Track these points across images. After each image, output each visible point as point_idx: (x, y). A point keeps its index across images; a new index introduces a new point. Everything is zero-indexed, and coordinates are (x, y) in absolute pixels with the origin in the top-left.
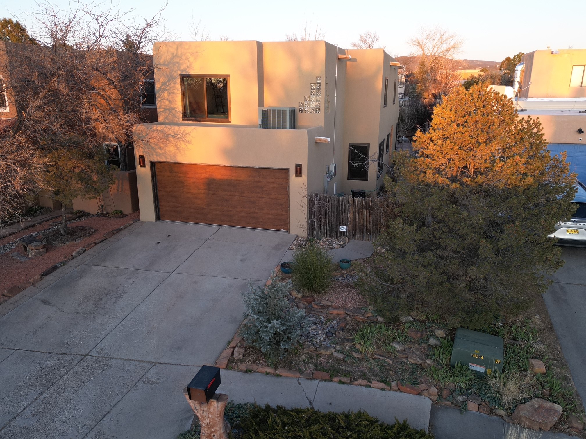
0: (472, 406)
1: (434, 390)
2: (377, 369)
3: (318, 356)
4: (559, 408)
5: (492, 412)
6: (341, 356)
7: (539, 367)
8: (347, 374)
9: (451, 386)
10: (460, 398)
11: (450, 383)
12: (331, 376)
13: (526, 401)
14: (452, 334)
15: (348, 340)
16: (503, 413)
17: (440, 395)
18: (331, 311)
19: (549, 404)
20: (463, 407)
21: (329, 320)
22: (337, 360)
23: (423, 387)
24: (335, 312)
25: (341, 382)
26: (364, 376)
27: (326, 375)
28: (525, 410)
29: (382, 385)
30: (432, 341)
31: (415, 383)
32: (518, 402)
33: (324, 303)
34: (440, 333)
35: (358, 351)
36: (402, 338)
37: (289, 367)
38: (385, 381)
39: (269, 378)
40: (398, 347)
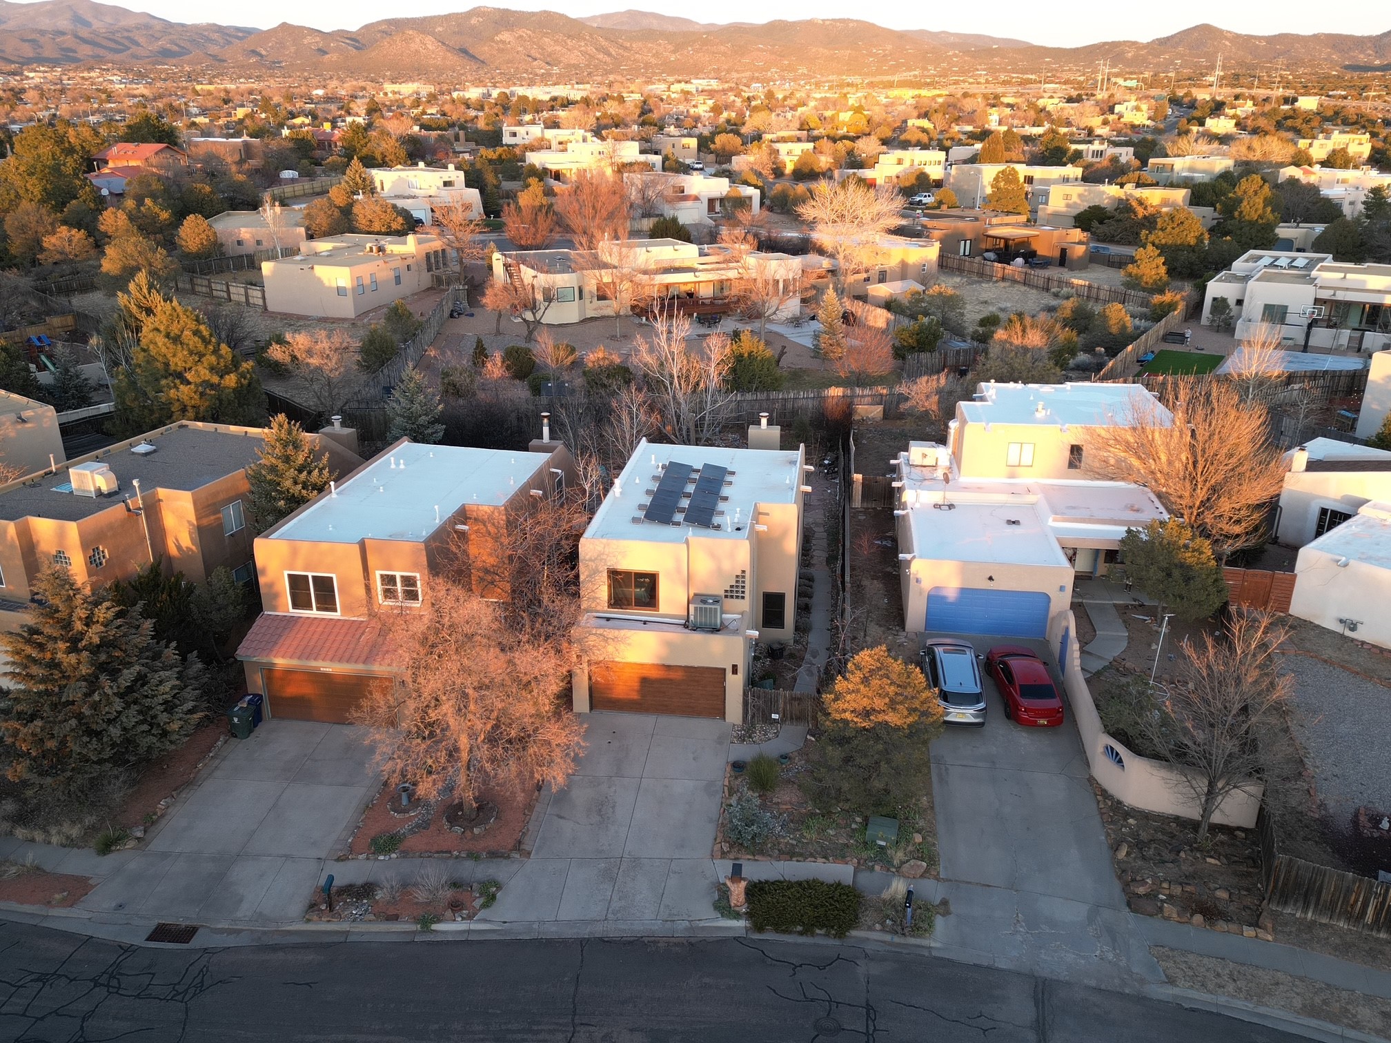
0: (877, 868)
1: (855, 860)
2: (819, 849)
3: (779, 843)
4: (924, 864)
5: (888, 870)
6: (794, 842)
7: (918, 838)
8: (801, 855)
9: (866, 857)
10: (870, 864)
11: (864, 855)
12: (791, 857)
13: (907, 861)
14: (866, 820)
15: (798, 830)
16: (894, 870)
17: (859, 863)
18: (781, 806)
19: (920, 862)
20: (872, 869)
21: (781, 814)
22: (792, 845)
23: (849, 859)
24: (784, 807)
25: (798, 861)
26: (812, 855)
27: (788, 857)
28: (906, 867)
29: (824, 860)
30: (854, 826)
31: (844, 857)
32: (903, 863)
33: (775, 800)
34: (858, 819)
35: (805, 837)
36: (834, 825)
37: (761, 853)
38: (825, 857)
39: (751, 863)
40: (831, 832)
